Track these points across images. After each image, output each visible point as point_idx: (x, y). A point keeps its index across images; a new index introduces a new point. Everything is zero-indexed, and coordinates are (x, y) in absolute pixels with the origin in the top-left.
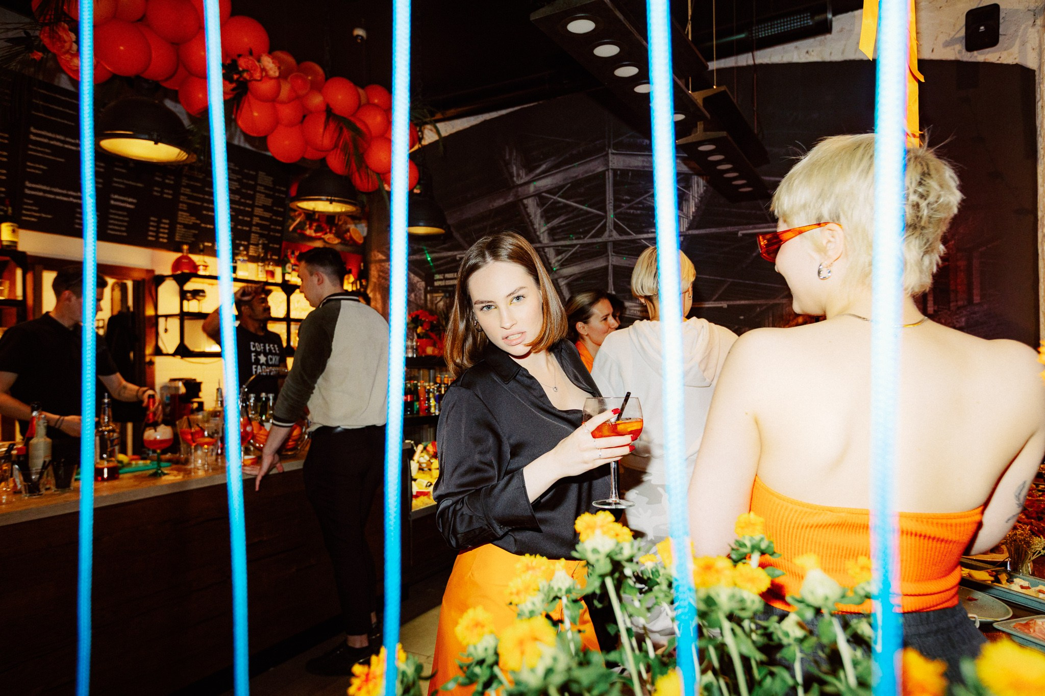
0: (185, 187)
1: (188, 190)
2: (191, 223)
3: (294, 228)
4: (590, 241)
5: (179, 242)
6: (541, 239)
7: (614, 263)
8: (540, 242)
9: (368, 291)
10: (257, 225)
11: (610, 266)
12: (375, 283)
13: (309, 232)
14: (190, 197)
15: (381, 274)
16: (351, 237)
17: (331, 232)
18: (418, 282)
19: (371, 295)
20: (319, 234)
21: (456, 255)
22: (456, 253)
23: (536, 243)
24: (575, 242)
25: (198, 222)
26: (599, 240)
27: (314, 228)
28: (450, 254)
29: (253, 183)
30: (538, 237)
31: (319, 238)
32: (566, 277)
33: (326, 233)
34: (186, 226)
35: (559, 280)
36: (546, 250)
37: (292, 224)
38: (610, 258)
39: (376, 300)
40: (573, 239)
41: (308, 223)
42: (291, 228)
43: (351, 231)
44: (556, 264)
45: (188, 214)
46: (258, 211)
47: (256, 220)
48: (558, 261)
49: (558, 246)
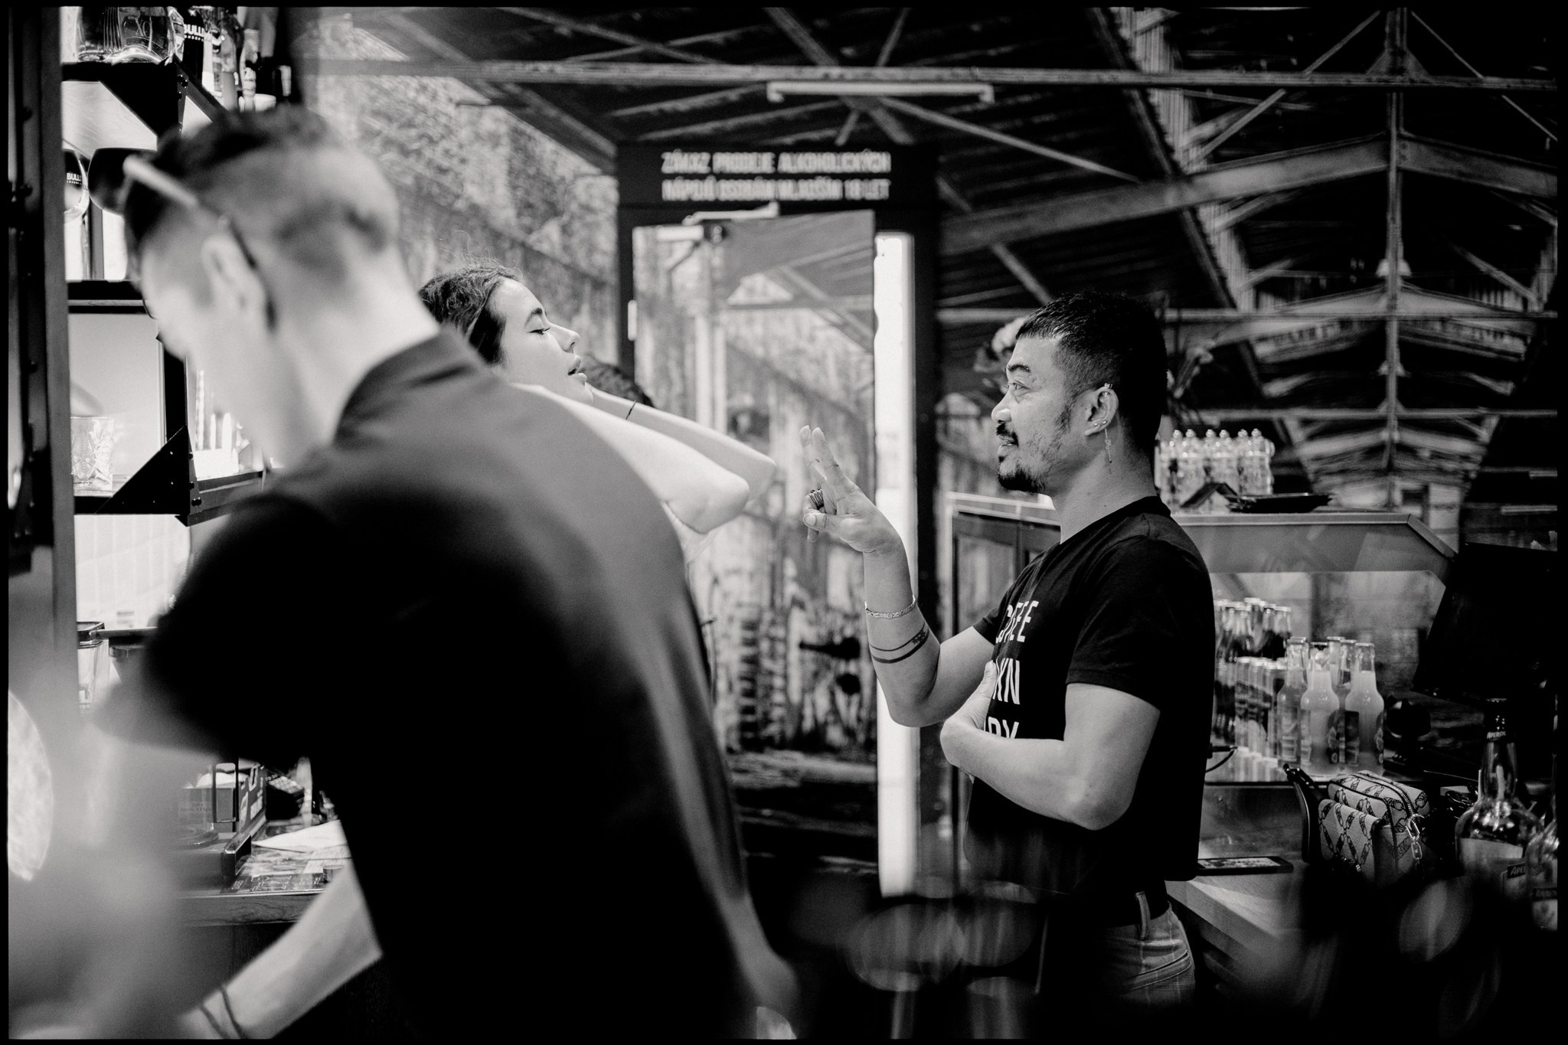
4: (1320, 80)
6: (1138, 54)
7: (1408, 165)
8: (1132, 66)
11: (1393, 176)
18: (578, 176)
21: (765, 85)
22: (761, 73)
23: (1117, 68)
24: (1267, 78)
26: (1358, 80)
30: (1125, 47)
32: (1230, 203)
35: (1204, 213)
36: (1157, 97)
38: (1395, 146)
40: (1259, 69)
44: (1194, 153)
48: (1203, 142)
49: (1202, 88)
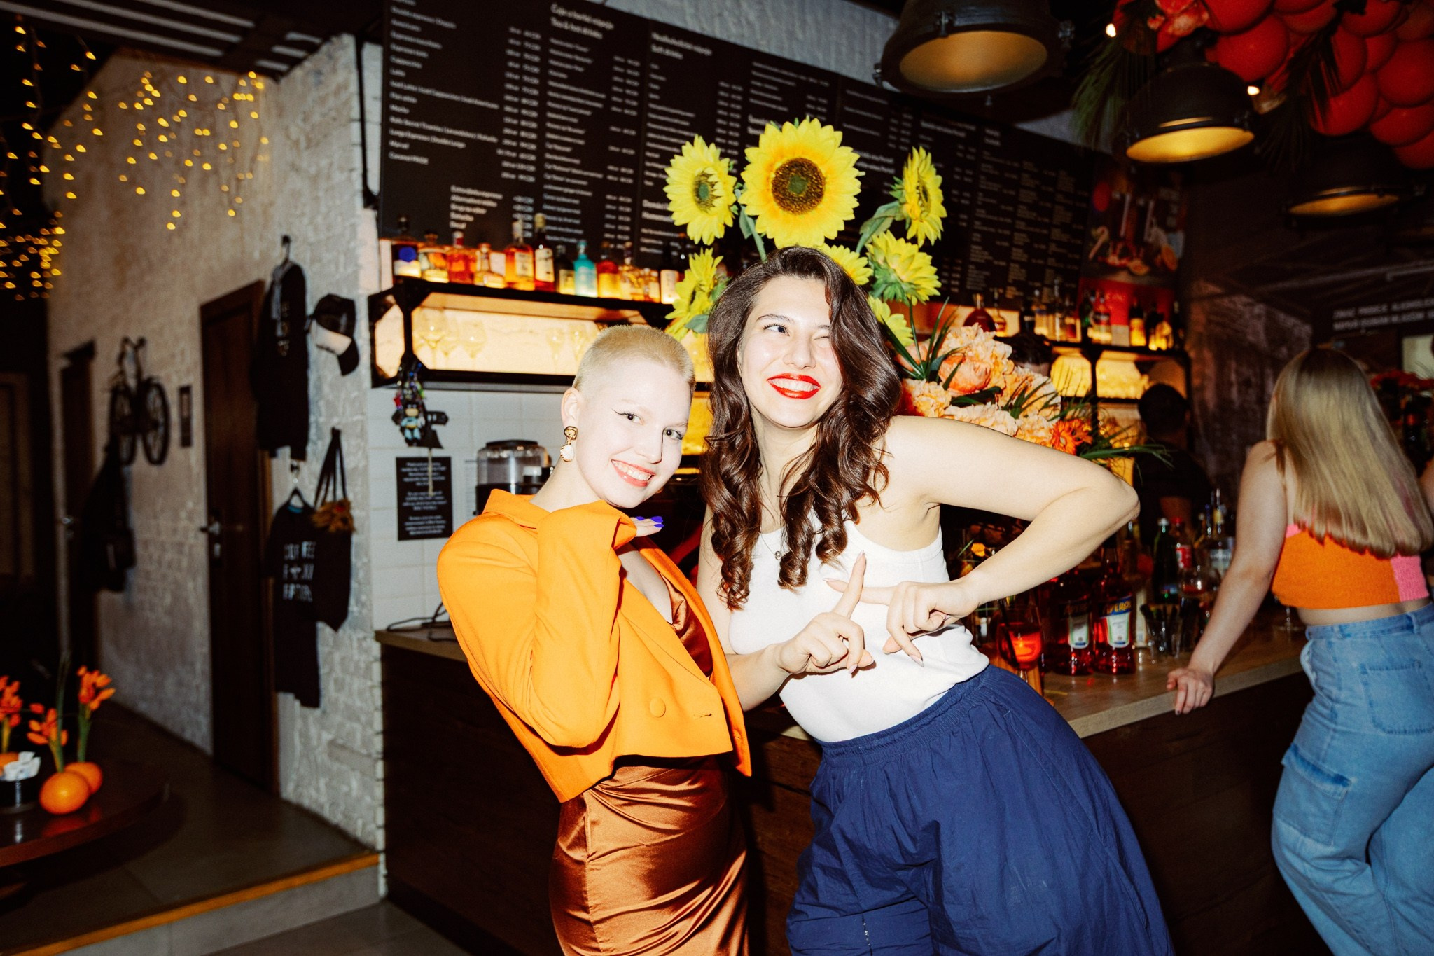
0: (981, 207)
1: (983, 211)
2: (983, 261)
3: (1096, 255)
5: (971, 290)
9: (1187, 348)
10: (1055, 255)
12: (1201, 334)
13: (1113, 260)
14: (985, 222)
15: (1213, 318)
16: (1163, 263)
17: (1138, 257)
18: (1295, 326)
19: (1192, 354)
20: (1124, 261)
21: (1384, 275)
22: (1382, 270)
25: (991, 258)
27: (1118, 251)
28: (1370, 271)
29: (1051, 190)
31: (1123, 268)
33: (1131, 259)
34: (979, 267)
37: (1091, 249)
39: (1202, 361)
41: (1111, 244)
42: (1091, 255)
43: (1164, 251)
45: (980, 248)
46: (1056, 234)
47: (1053, 247)
